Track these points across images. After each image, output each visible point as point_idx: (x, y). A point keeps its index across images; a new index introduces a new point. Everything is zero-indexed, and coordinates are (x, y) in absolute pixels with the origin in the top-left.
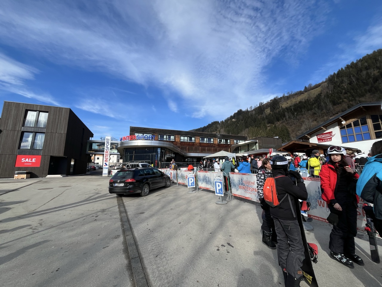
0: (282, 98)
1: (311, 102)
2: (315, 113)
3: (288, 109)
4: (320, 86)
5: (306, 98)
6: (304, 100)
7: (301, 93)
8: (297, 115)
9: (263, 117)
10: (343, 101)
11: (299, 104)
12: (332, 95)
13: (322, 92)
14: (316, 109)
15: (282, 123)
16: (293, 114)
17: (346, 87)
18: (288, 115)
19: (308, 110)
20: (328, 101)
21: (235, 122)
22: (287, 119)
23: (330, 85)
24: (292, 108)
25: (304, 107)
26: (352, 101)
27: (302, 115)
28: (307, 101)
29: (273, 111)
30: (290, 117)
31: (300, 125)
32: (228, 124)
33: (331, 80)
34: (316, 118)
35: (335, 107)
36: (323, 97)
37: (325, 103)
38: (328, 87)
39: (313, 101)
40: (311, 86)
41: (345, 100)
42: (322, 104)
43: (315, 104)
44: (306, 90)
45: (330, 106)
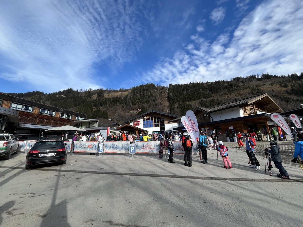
0: (106, 91)
1: (122, 99)
2: (123, 107)
3: (109, 100)
4: (127, 91)
5: (120, 96)
6: (118, 97)
7: (117, 91)
8: (114, 105)
9: (91, 101)
10: (136, 104)
11: (116, 99)
12: (132, 99)
13: (128, 95)
14: (124, 104)
15: (104, 108)
16: (112, 104)
17: (138, 96)
18: (109, 104)
19: (120, 104)
20: (130, 101)
21: (64, 98)
22: (108, 106)
23: (132, 92)
24: (112, 99)
25: (118, 101)
26: (140, 105)
27: (117, 106)
28: (120, 98)
29: (99, 98)
30: (109, 106)
31: (115, 112)
32: (56, 98)
33: (133, 90)
34: (123, 109)
35: (133, 106)
36: (128, 98)
37: (129, 102)
38: (131, 93)
39: (123, 99)
40: (123, 89)
41: (137, 103)
42: (128, 102)
43: (124, 101)
44: (121, 91)
45: (131, 104)
